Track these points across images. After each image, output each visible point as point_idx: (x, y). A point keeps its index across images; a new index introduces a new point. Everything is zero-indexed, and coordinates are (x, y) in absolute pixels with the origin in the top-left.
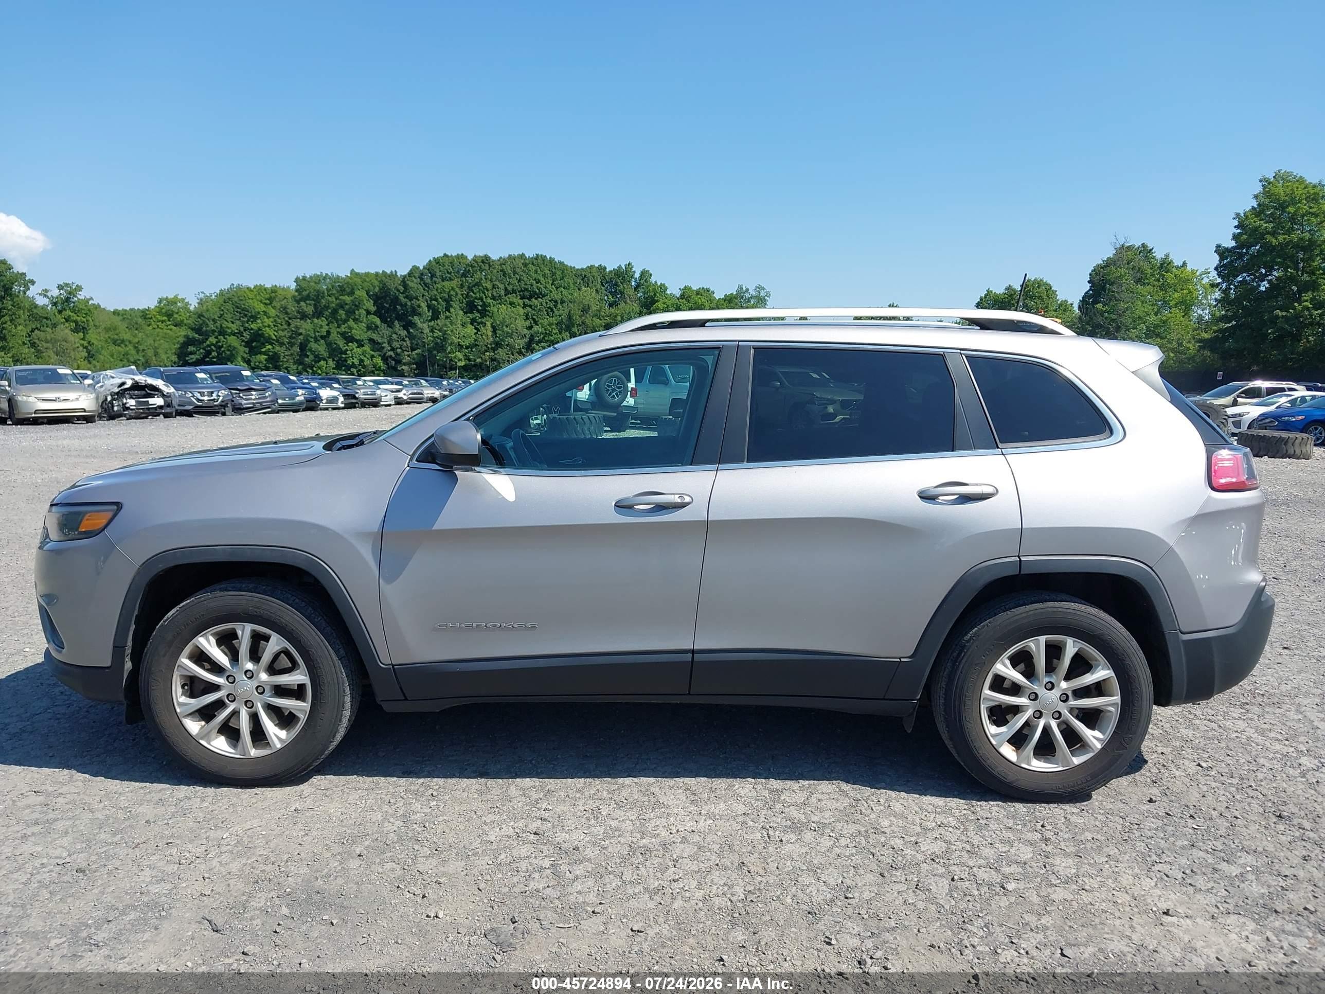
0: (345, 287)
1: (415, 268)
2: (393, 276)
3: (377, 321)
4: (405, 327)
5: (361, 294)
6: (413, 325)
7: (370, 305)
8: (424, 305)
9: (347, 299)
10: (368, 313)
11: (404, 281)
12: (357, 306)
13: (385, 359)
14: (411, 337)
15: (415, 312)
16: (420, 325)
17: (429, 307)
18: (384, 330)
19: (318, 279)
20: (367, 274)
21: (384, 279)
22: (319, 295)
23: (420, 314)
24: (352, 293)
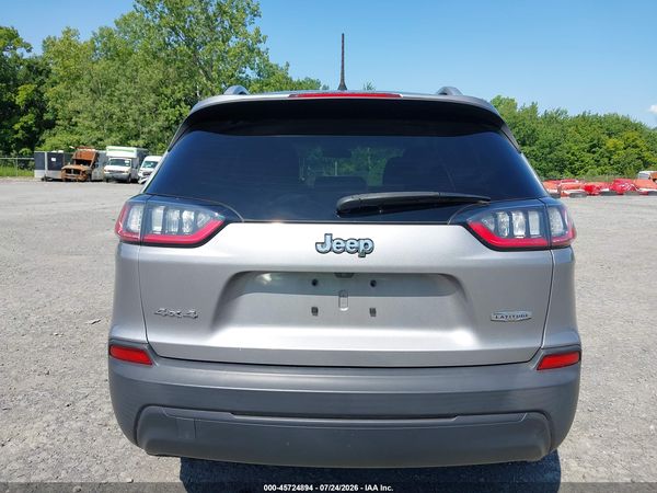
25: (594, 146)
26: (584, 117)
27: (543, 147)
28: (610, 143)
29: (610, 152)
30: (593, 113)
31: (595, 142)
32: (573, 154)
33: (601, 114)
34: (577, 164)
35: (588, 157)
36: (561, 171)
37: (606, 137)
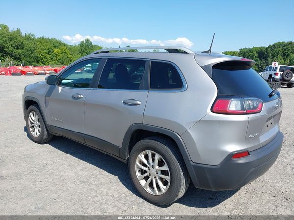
0: (251, 51)
1: (270, 45)
2: (264, 47)
3: (258, 59)
4: (265, 60)
5: (255, 52)
6: (267, 60)
7: (257, 55)
8: (271, 55)
9: (251, 54)
10: (256, 57)
11: (266, 49)
12: (253, 55)
13: (258, 68)
14: (266, 62)
15: (268, 56)
16: (269, 59)
17: (272, 55)
18: (259, 61)
19: (245, 49)
20: (257, 48)
21: (261, 49)
22: (244, 53)
23: (269, 57)
24: (253, 52)
25: (50, 52)
26: (43, 38)
27: (28, 51)
28: (56, 50)
29: (56, 55)
30: (47, 37)
31: (50, 50)
32: (42, 55)
33: (50, 38)
34: (44, 60)
35: (48, 57)
36: (38, 62)
37: (53, 48)
